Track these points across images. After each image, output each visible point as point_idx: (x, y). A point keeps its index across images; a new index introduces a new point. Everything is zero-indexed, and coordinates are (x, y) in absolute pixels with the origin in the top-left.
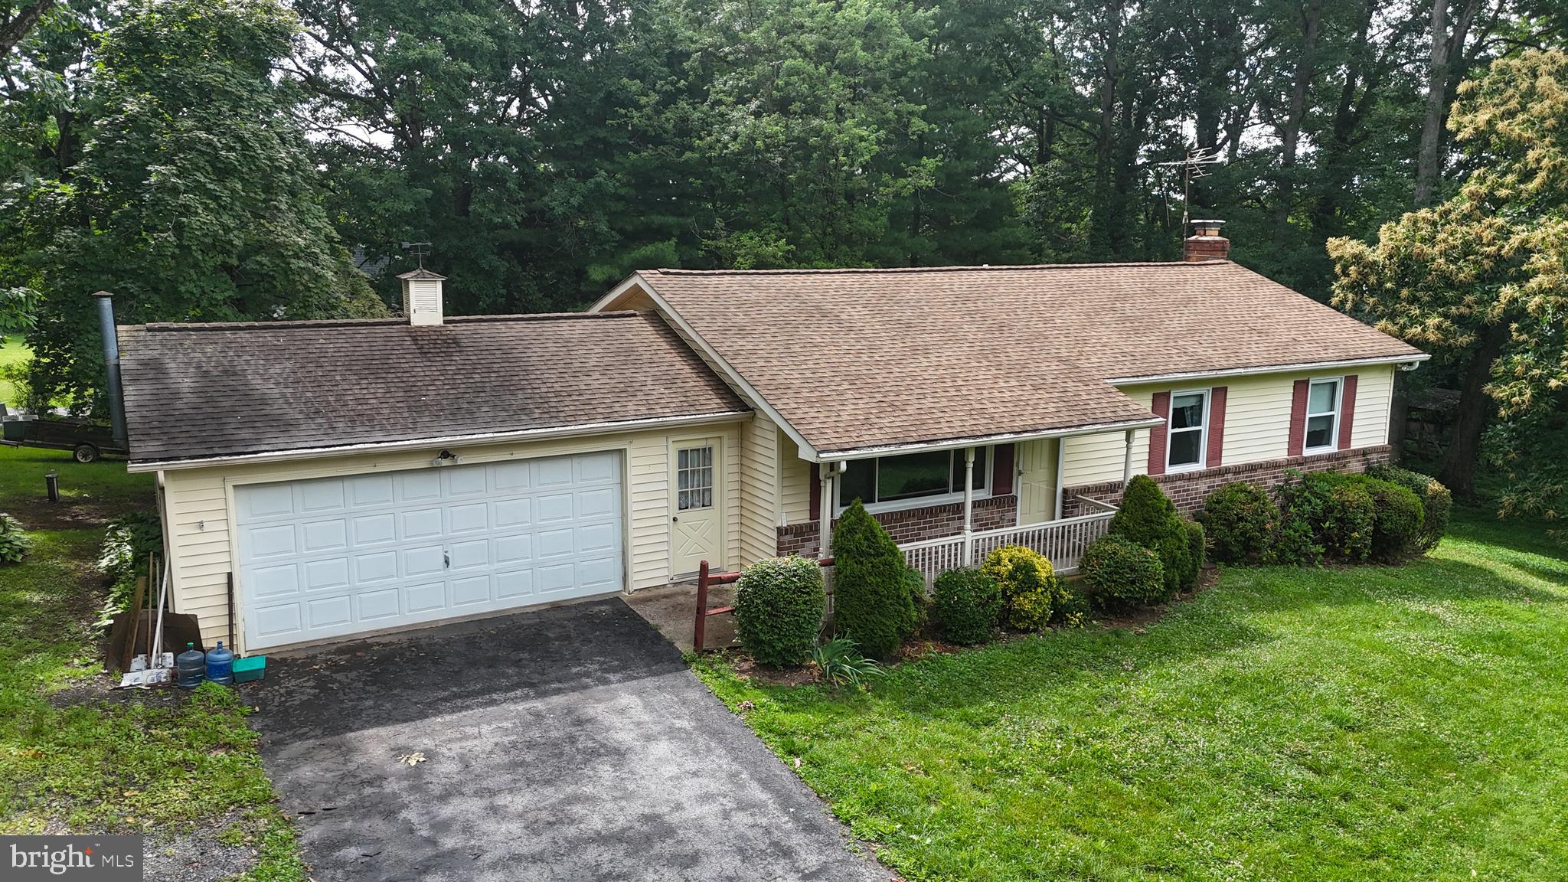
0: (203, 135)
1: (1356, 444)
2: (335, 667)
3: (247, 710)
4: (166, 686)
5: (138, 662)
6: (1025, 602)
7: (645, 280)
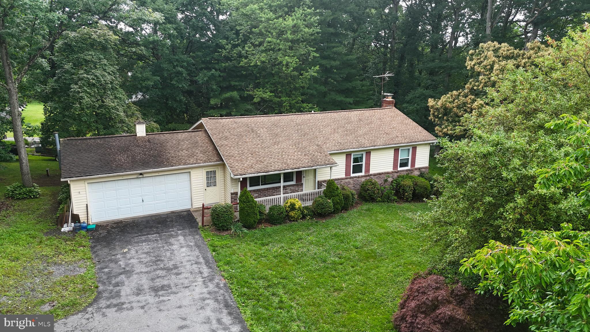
0: (85, 75)
1: (417, 166)
2: (113, 228)
3: (90, 238)
4: (71, 231)
5: (65, 225)
6: (292, 214)
7: (203, 121)
